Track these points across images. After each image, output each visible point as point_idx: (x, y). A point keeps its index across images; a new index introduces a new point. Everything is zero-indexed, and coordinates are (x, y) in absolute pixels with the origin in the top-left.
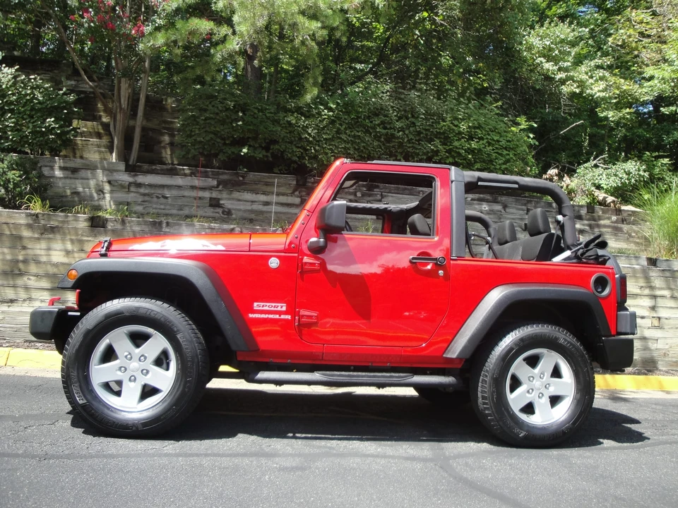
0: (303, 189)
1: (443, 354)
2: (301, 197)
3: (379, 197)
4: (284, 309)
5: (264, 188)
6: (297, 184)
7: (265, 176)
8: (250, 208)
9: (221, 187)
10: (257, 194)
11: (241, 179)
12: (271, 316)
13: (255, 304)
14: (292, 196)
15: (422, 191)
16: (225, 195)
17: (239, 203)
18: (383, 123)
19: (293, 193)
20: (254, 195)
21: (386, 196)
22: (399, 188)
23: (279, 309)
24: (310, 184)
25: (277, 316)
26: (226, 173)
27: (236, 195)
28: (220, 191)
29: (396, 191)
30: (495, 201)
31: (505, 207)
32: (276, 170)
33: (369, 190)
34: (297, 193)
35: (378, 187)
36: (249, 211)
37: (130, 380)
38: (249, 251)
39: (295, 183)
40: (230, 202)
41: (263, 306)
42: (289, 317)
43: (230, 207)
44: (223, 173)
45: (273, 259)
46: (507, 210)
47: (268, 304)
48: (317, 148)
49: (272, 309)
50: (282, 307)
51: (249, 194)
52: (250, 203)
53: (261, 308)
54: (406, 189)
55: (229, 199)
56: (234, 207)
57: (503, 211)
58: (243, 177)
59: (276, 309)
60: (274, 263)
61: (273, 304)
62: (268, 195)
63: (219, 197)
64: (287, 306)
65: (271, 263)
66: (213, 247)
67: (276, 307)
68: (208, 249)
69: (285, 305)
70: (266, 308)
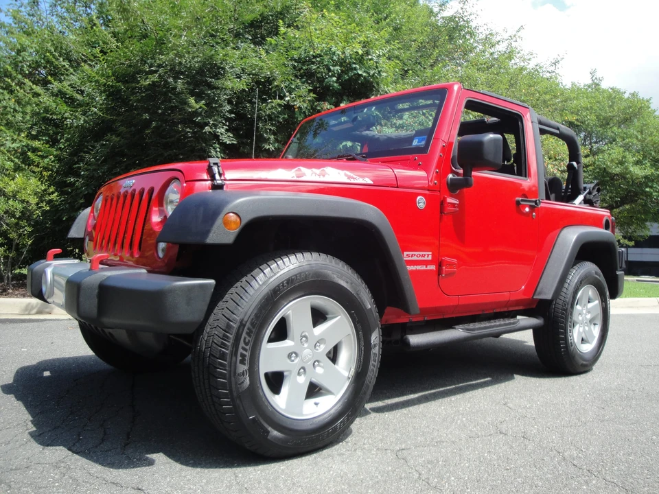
1: (534, 295)
4: (430, 258)
12: (419, 268)
13: (405, 253)
23: (426, 258)
25: (424, 268)
38: (397, 187)
41: (412, 256)
42: (433, 267)
45: (419, 198)
47: (416, 253)
49: (420, 258)
50: (428, 255)
53: (410, 258)
59: (423, 259)
60: (421, 202)
61: (421, 253)
64: (433, 255)
65: (419, 203)
66: (360, 181)
67: (423, 256)
68: (356, 182)
69: (431, 253)
70: (415, 258)
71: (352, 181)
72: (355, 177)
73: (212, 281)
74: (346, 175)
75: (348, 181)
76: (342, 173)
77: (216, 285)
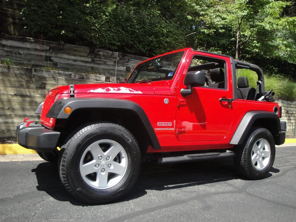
0: (93, 55)
1: (230, 142)
2: (92, 58)
3: (127, 60)
5: (74, 52)
6: (90, 51)
7: (75, 47)
8: (66, 62)
9: (51, 50)
10: (70, 55)
11: (62, 47)
12: (165, 129)
13: (158, 123)
14: (87, 57)
15: (145, 59)
16: (53, 55)
17: (61, 59)
19: (88, 56)
20: (69, 56)
21: (130, 60)
22: (136, 57)
23: (169, 125)
24: (96, 52)
26: (54, 43)
27: (59, 55)
28: (51, 52)
32: (77, 43)
33: (123, 57)
34: (90, 56)
35: (126, 56)
36: (66, 64)
37: (102, 171)
38: (155, 95)
39: (89, 51)
40: (56, 59)
41: (161, 124)
43: (56, 61)
44: (52, 43)
47: (164, 123)
48: (100, 34)
49: (166, 125)
50: (170, 124)
51: (66, 55)
52: (67, 60)
53: (161, 125)
54: (139, 57)
55: (56, 57)
56: (59, 61)
58: (62, 46)
59: (167, 125)
60: (166, 101)
61: (166, 123)
62: (76, 56)
63: (50, 56)
65: (165, 101)
66: (136, 92)
67: (167, 124)
68: (134, 93)
69: (171, 123)
70: (163, 125)
71: (132, 93)
72: (133, 91)
73: (59, 133)
74: (129, 90)
75: (130, 93)
76: (128, 89)
77: (61, 135)
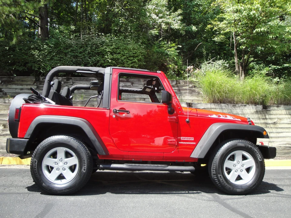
0: (38, 82)
2: (37, 85)
3: (72, 83)
5: (21, 83)
6: (36, 80)
7: (23, 78)
8: (15, 91)
9: (3, 83)
10: (18, 85)
11: (12, 79)
14: (33, 85)
16: (4, 87)
17: (10, 89)
18: (72, 50)
20: (17, 86)
21: (75, 82)
22: (81, 78)
24: (41, 80)
26: (5, 78)
27: (9, 86)
28: (2, 85)
29: (80, 80)
30: (128, 81)
31: (132, 83)
33: (67, 80)
34: (35, 84)
35: (71, 79)
36: (14, 93)
39: (35, 79)
40: (6, 89)
43: (6, 91)
44: (4, 78)
46: (134, 85)
51: (15, 86)
52: (14, 90)
54: (84, 79)
55: (6, 88)
56: (8, 91)
57: (131, 85)
58: (12, 78)
62: (23, 85)
63: (2, 88)
